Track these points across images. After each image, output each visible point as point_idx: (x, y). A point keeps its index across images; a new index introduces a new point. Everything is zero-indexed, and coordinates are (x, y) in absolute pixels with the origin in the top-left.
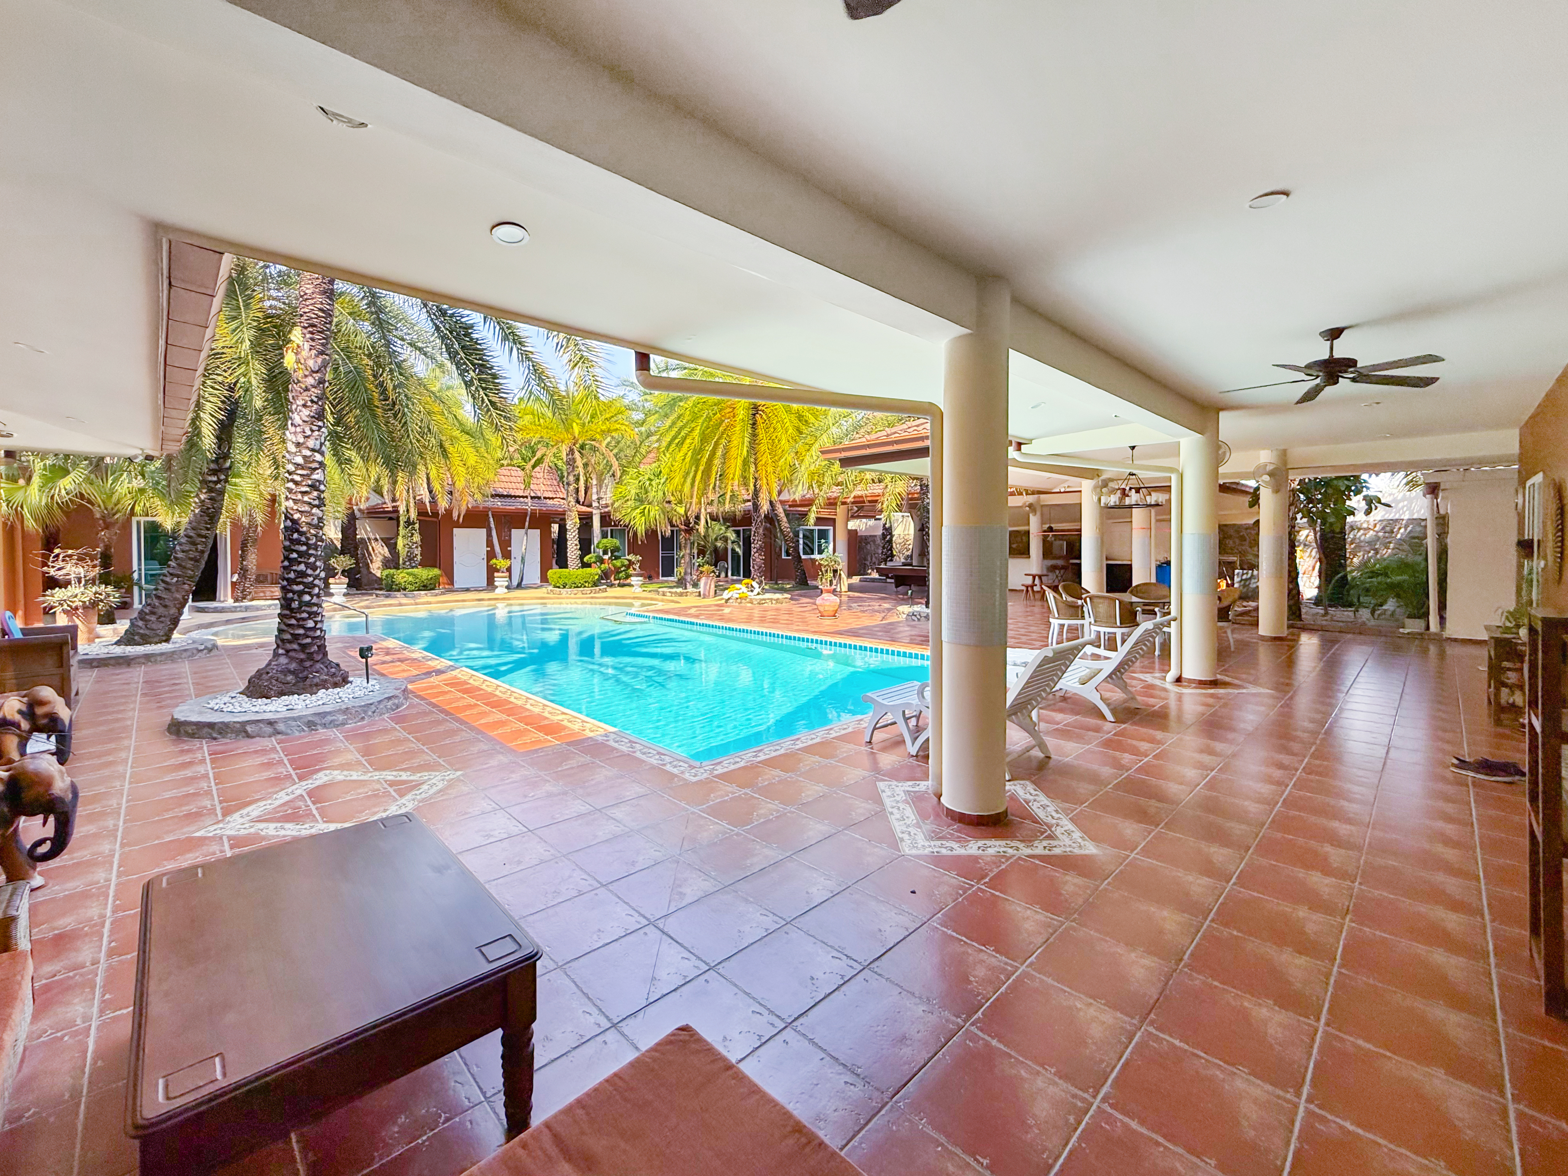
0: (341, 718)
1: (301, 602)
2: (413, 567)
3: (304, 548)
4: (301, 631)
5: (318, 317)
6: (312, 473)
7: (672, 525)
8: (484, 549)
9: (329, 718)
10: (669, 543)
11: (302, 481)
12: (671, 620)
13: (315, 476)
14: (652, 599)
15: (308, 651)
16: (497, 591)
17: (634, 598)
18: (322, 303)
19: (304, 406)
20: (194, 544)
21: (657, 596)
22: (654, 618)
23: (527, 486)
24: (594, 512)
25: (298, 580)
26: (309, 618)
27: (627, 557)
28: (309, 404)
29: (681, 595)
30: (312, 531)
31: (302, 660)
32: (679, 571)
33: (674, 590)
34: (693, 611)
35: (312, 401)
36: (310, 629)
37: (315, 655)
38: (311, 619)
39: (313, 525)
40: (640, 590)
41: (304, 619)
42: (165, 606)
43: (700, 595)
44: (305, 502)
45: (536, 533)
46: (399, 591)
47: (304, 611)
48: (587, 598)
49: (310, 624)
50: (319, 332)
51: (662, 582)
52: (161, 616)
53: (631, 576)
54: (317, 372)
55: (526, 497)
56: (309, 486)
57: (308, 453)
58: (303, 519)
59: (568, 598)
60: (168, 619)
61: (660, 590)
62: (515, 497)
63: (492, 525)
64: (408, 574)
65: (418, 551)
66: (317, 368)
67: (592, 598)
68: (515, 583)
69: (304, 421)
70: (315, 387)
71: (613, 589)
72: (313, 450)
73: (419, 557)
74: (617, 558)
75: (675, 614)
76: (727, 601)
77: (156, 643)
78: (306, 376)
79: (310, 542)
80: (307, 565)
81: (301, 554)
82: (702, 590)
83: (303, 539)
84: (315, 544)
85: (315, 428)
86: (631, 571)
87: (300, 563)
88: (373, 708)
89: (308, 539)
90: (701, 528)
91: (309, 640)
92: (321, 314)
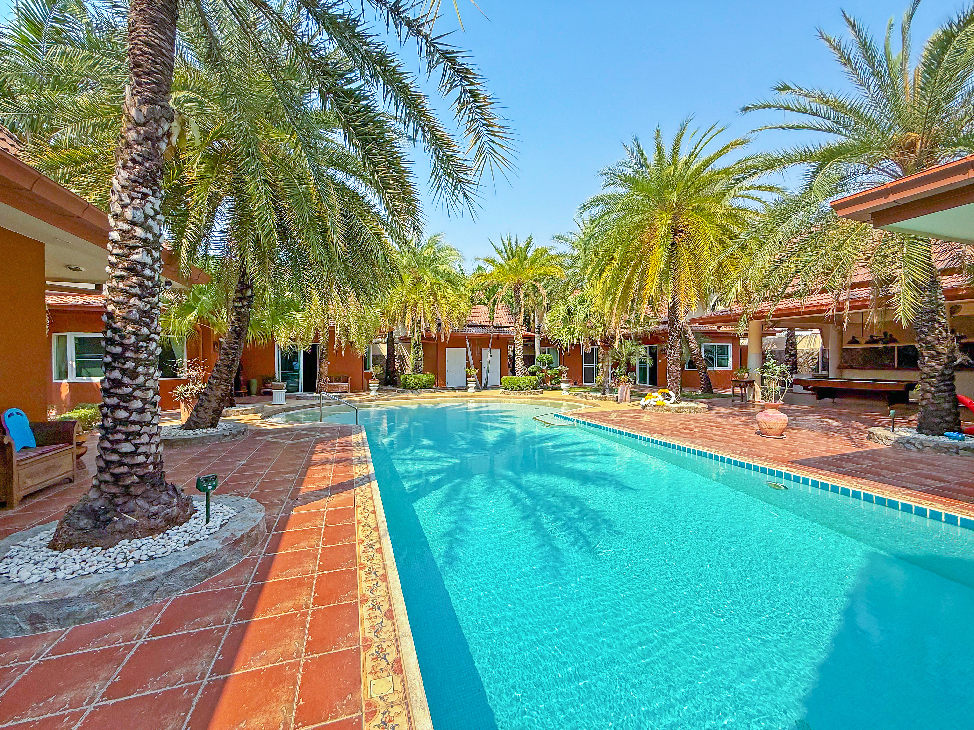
0: (87, 607)
1: (115, 420)
2: (418, 373)
3: (119, 350)
4: (115, 457)
5: (144, 53)
6: (130, 253)
7: (593, 344)
8: (465, 362)
9: (67, 609)
10: (590, 357)
11: (119, 263)
12: (593, 425)
13: (135, 257)
14: (576, 401)
15: (121, 483)
16: (469, 390)
17: (563, 400)
18: (147, 35)
19: (125, 167)
20: (227, 354)
21: (581, 399)
22: (578, 421)
23: (492, 318)
24: (536, 335)
25: (113, 391)
26: (126, 440)
27: (558, 368)
28: (130, 164)
29: (600, 399)
30: (129, 328)
31: (114, 496)
32: (599, 378)
33: (595, 395)
34: (613, 416)
35: (134, 161)
36: (126, 454)
37: (132, 489)
38: (130, 441)
39: (131, 320)
40: (567, 393)
41: (117, 442)
42: (209, 401)
43: (617, 400)
44: (121, 290)
45: (497, 352)
46: (409, 389)
47: (120, 431)
48: (528, 398)
49: (127, 448)
50: (145, 73)
51: (585, 387)
52: (206, 409)
53: (561, 382)
54: (144, 125)
55: (490, 327)
56: (126, 269)
57: (126, 227)
58: (118, 312)
59: (514, 398)
60: (211, 411)
61: (583, 394)
62: (485, 326)
63: (468, 346)
64: (414, 377)
65: (421, 363)
66: (143, 120)
67: (531, 398)
68: (483, 384)
69: (123, 186)
70: (141, 144)
71: (548, 392)
72: (133, 223)
73: (422, 367)
74: (551, 368)
75: (597, 419)
76: (644, 407)
77: (204, 428)
78: (129, 129)
79: (126, 342)
80: (123, 371)
81: (115, 357)
82: (619, 395)
83: (117, 338)
84: (135, 344)
85: (134, 194)
86: (562, 378)
87: (114, 368)
88: (154, 584)
89: (122, 337)
90: (616, 345)
91: (124, 469)
92: (146, 49)
